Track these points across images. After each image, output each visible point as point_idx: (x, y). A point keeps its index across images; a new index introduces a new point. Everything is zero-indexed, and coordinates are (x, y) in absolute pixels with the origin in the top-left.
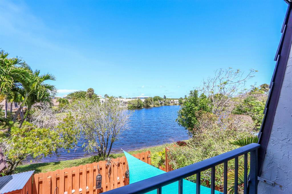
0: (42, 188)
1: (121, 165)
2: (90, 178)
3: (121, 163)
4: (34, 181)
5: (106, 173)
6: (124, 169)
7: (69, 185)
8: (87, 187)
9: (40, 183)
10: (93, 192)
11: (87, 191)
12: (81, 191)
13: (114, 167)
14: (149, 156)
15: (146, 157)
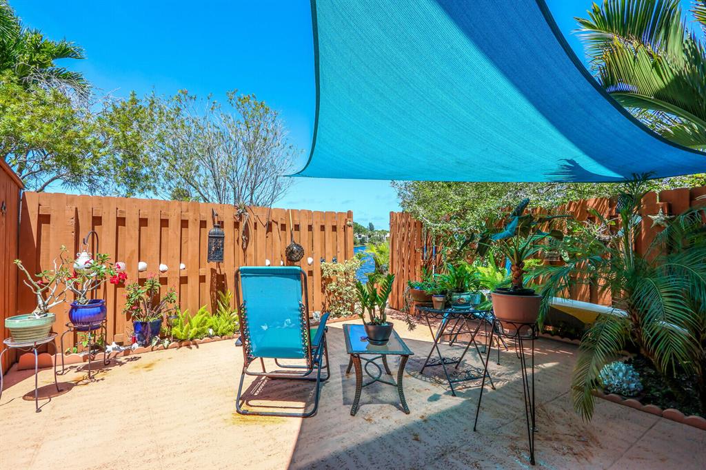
0: (48, 236)
1: (274, 227)
2: (189, 241)
3: (277, 223)
4: (25, 208)
5: (236, 239)
6: (282, 238)
7: (129, 245)
8: (182, 266)
9: (44, 219)
10: (200, 282)
11: (183, 274)
12: (163, 272)
13: (255, 228)
14: (348, 223)
15: (340, 225)
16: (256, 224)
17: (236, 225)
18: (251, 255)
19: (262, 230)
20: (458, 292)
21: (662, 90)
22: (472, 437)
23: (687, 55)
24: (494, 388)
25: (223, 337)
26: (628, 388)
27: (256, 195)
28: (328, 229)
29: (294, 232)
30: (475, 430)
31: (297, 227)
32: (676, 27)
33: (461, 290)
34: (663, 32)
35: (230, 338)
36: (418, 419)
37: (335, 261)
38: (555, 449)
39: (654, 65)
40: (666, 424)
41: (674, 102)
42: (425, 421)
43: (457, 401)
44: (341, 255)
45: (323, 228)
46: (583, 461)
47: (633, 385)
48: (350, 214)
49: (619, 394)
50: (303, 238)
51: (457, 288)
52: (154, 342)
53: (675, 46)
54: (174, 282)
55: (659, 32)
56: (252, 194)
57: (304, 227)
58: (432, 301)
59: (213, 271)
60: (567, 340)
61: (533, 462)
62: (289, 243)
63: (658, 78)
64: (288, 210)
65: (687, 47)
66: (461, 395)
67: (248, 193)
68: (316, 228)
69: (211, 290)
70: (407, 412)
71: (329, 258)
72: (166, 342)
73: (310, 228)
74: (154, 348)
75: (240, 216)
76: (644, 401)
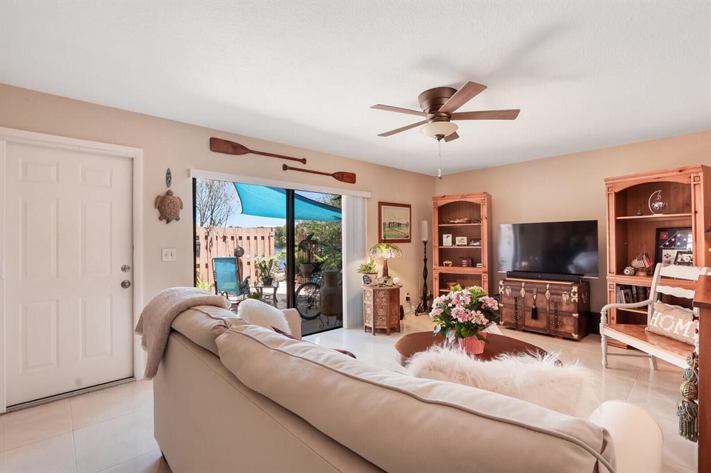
1: (227, 239)
3: (229, 236)
5: (206, 245)
13: (217, 239)
14: (271, 234)
15: (266, 236)
16: (217, 236)
17: (206, 238)
19: (220, 240)
27: (214, 214)
28: (259, 238)
29: (238, 241)
31: (241, 238)
37: (263, 256)
45: (256, 238)
50: (244, 244)
56: (212, 212)
57: (244, 238)
62: (236, 247)
64: (235, 228)
67: (210, 212)
68: (252, 238)
71: (259, 254)
73: (248, 238)
75: (208, 233)
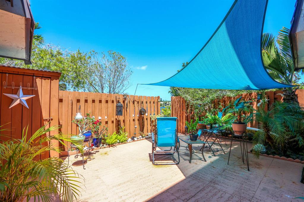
1: (135, 102)
6: (138, 107)
8: (106, 117)
10: (112, 123)
11: (106, 121)
12: (100, 120)
13: (129, 103)
14: (159, 101)
15: (156, 101)
16: (129, 101)
17: (124, 102)
18: (128, 113)
19: (131, 103)
20: (214, 124)
21: (270, 64)
22: (228, 166)
23: (276, 53)
24: (225, 154)
25: (123, 143)
26: (263, 151)
28: (152, 103)
29: (141, 104)
30: (228, 164)
31: (142, 102)
32: (273, 45)
33: (215, 123)
34: (270, 46)
35: (125, 143)
36: (209, 162)
37: (154, 114)
38: (252, 167)
39: (268, 57)
40: (275, 160)
41: (273, 67)
42: (212, 163)
43: (217, 158)
44: (156, 113)
45: (150, 102)
46: (260, 169)
47: (264, 150)
48: (159, 97)
49: (261, 153)
50: (145, 106)
51: (214, 123)
52: (101, 146)
53: (273, 51)
54: (103, 124)
55: (269, 46)
57: (144, 102)
58: (206, 127)
59: (116, 119)
60: (237, 139)
61: (249, 170)
62: (140, 109)
63: (269, 60)
64: (140, 96)
65: (275, 51)
66: (217, 156)
68: (148, 102)
69: (116, 127)
70: (205, 161)
71: (153, 113)
72: (105, 146)
73: (146, 102)
74: (101, 148)
75: (125, 99)
76: (268, 154)
